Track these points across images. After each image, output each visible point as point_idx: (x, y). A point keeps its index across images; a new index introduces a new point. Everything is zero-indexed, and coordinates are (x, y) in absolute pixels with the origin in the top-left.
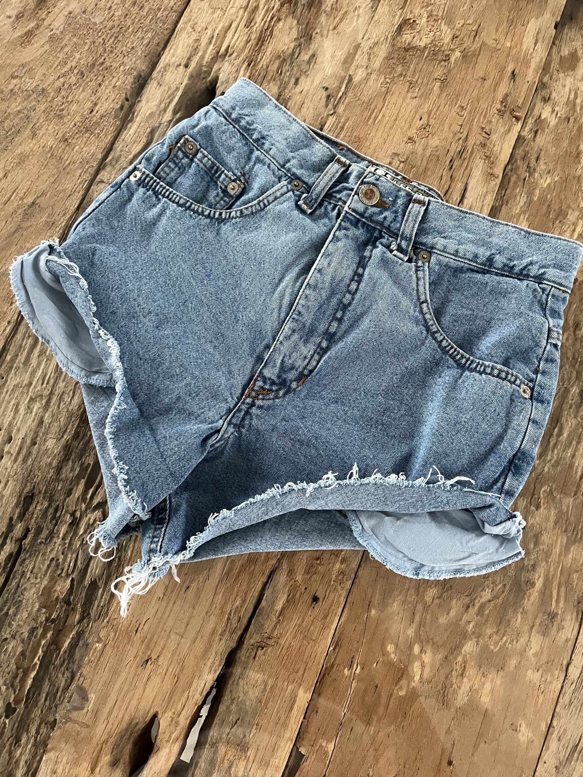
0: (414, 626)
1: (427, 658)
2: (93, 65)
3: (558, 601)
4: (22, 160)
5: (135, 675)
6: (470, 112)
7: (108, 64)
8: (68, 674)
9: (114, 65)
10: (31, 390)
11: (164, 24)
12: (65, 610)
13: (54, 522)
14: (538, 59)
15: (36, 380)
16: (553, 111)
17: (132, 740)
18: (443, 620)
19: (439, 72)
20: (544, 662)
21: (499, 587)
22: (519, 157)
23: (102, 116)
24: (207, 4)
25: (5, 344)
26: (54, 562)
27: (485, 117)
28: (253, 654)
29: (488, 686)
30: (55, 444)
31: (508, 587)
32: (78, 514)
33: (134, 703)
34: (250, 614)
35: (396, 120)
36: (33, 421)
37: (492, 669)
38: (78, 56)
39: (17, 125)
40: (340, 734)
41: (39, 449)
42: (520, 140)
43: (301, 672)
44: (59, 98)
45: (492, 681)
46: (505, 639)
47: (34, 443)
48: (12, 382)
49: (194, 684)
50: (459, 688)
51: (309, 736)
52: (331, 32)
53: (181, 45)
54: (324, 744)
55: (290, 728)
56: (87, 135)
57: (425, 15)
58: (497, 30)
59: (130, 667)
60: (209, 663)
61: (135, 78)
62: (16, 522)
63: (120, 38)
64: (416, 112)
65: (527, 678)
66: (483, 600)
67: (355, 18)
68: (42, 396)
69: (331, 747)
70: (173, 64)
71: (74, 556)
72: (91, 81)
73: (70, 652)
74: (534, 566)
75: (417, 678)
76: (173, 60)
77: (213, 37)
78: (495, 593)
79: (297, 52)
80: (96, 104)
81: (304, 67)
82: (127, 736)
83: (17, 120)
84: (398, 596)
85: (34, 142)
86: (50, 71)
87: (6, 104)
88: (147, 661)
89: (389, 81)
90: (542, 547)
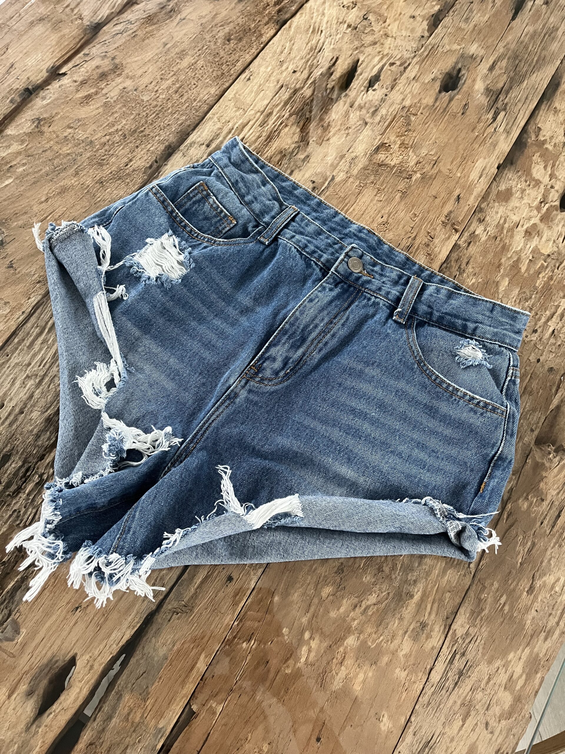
0: (309, 615)
1: (314, 644)
2: (135, 131)
3: (430, 614)
4: (64, 190)
5: (65, 618)
6: (421, 218)
7: (147, 132)
8: (6, 611)
9: (152, 134)
10: (28, 369)
11: (197, 111)
12: (16, 556)
13: (23, 479)
14: (480, 189)
15: (35, 362)
16: (485, 230)
17: (50, 675)
18: (333, 614)
19: (401, 186)
20: (411, 663)
21: (384, 594)
22: (453, 259)
23: (134, 170)
24: (233, 104)
25: (16, 329)
26: (16, 513)
27: (432, 225)
28: (169, 617)
29: (361, 676)
30: (39, 416)
31: (391, 595)
32: (45, 477)
33: (58, 642)
34: (172, 583)
35: (363, 214)
36: (25, 394)
37: (367, 662)
38: (124, 122)
39: (65, 164)
40: (229, 698)
41: (25, 417)
42: (456, 246)
43: (206, 639)
44: (103, 151)
45: (365, 673)
46: (382, 638)
47: (21, 412)
48: (14, 360)
49: (114, 635)
50: (337, 674)
51: (203, 697)
52: (324, 142)
53: (206, 130)
54: (214, 705)
55: (187, 686)
56: (119, 182)
57: (399, 142)
58: (452, 163)
59: (62, 611)
60: (129, 619)
61: (166, 147)
63: (160, 115)
64: (379, 212)
65: (395, 675)
66: (369, 603)
67: (345, 135)
68: (37, 375)
69: (219, 708)
70: (198, 142)
71: (34, 511)
72: (130, 143)
73: (12, 593)
74: (415, 581)
75: (303, 660)
76: (198, 140)
77: (233, 129)
78: (379, 598)
79: (296, 151)
80: (131, 161)
81: (299, 163)
82: (46, 671)
83: (65, 161)
84: (299, 588)
85: (75, 179)
86: (100, 129)
87: (59, 146)
88: (77, 608)
89: (362, 185)
90: (424, 567)
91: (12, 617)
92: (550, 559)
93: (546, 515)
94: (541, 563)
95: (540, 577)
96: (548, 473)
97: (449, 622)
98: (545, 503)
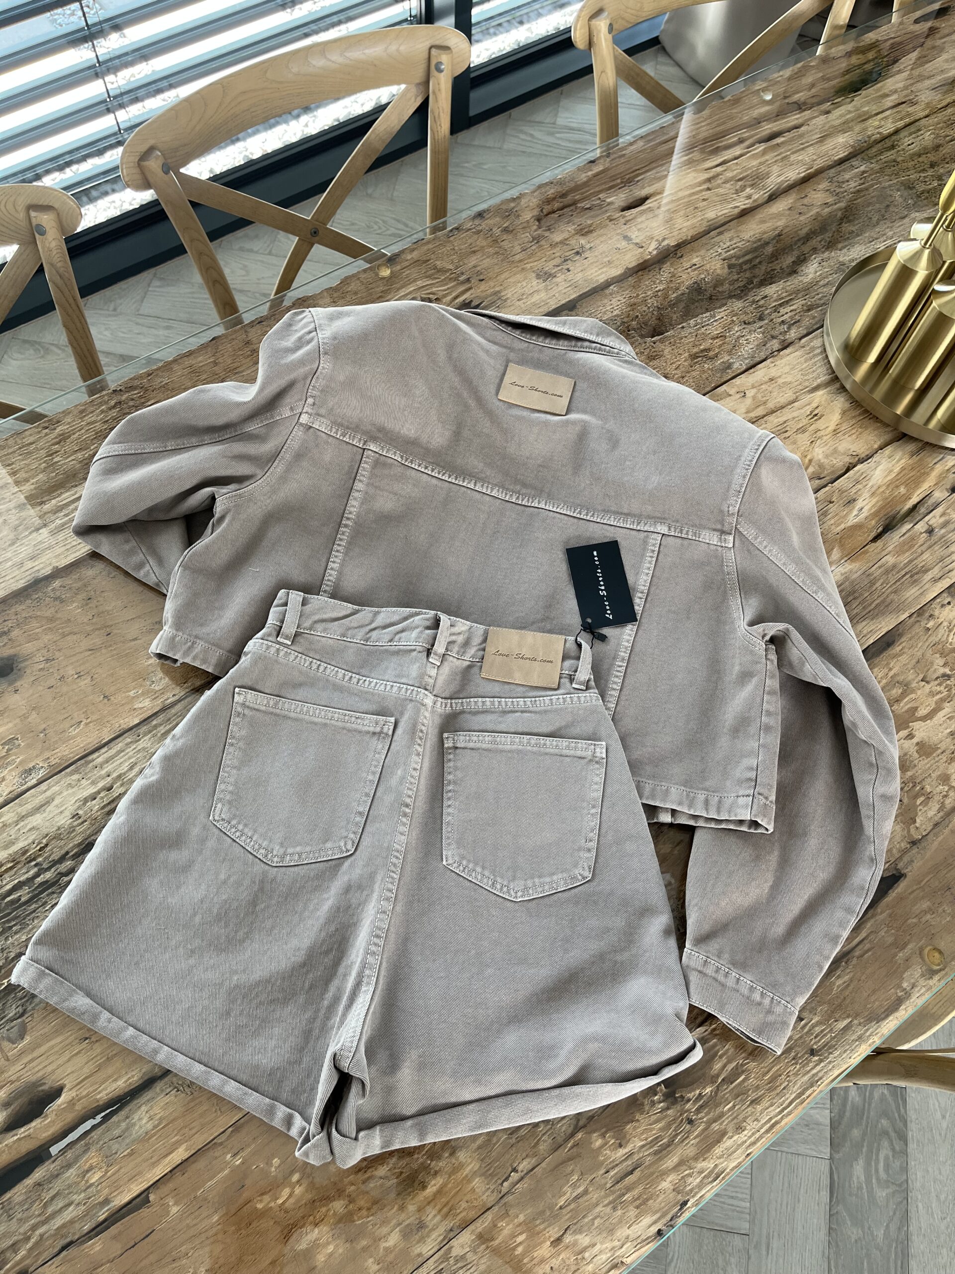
1: (298, 1190)
3: (435, 1216)
5: (70, 1044)
8: (20, 1009)
17: (31, 1096)
28: (168, 1090)
29: (331, 1248)
31: (404, 1175)
33: (54, 1066)
37: (344, 1236)
40: (188, 1203)
43: (194, 1131)
45: (336, 1246)
46: (371, 1218)
48: (141, 744)
49: (108, 1084)
50: (307, 1233)
51: (165, 1189)
54: (171, 1204)
55: (154, 1171)
59: (71, 1035)
60: (130, 1073)
62: (69, 859)
65: (366, 1264)
69: (174, 1210)
74: (436, 1173)
75: (279, 1201)
82: (30, 1089)
88: (86, 1039)
91: (24, 1018)
92: (595, 1218)
93: (617, 1165)
94: (584, 1217)
95: (575, 1232)
96: (643, 1116)
97: (452, 1235)
98: (622, 1152)
